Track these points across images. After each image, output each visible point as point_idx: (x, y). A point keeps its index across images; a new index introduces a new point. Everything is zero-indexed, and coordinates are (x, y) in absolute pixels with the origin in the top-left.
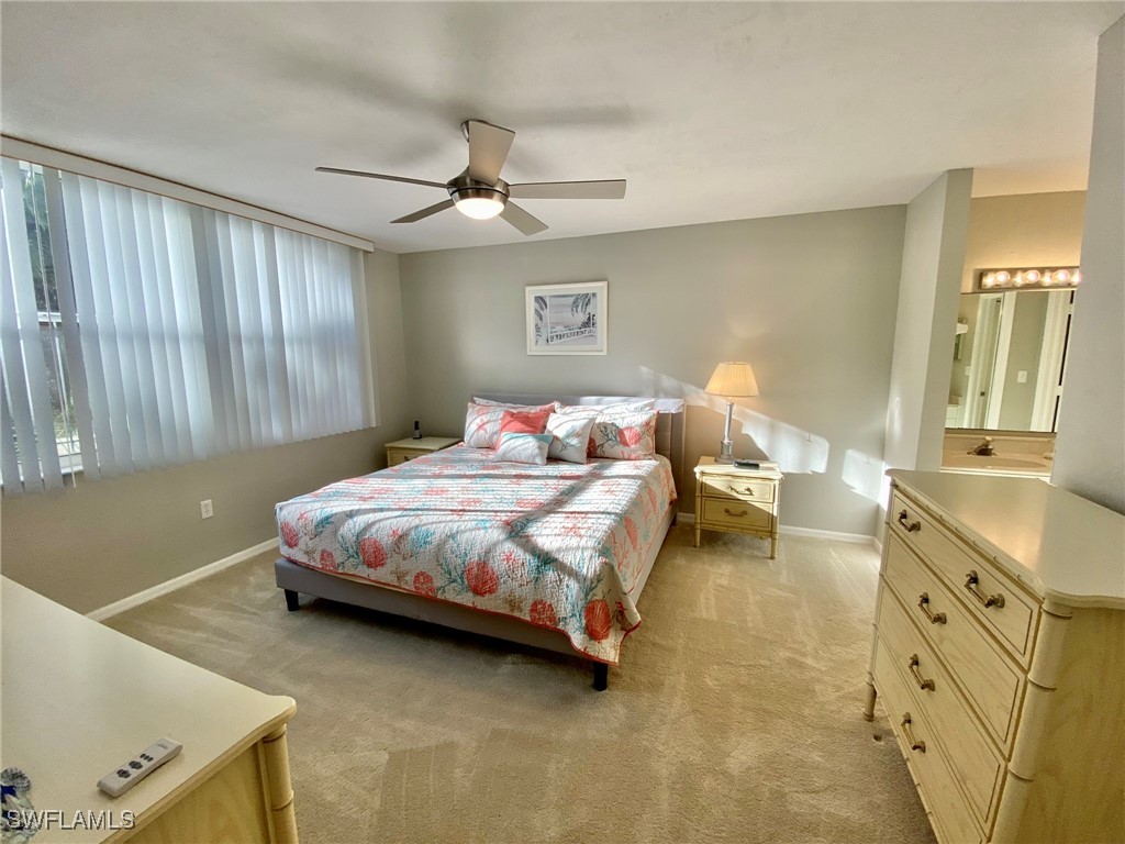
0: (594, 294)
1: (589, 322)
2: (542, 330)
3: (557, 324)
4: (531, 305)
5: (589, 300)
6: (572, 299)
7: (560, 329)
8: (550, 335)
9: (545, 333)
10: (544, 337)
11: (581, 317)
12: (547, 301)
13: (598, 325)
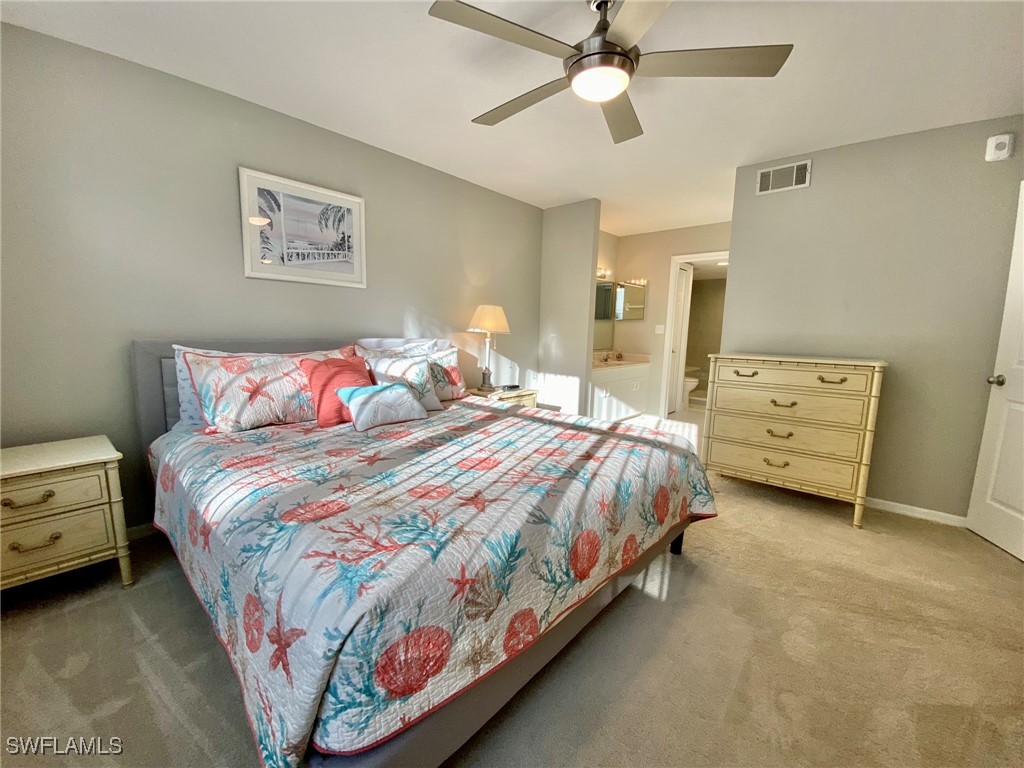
0: (349, 210)
1: (343, 244)
2: (271, 241)
3: (300, 237)
4: (250, 199)
5: (343, 215)
6: (318, 210)
7: (302, 246)
8: (285, 252)
9: (279, 246)
10: (277, 252)
11: (332, 236)
12: (281, 202)
13: (355, 248)
